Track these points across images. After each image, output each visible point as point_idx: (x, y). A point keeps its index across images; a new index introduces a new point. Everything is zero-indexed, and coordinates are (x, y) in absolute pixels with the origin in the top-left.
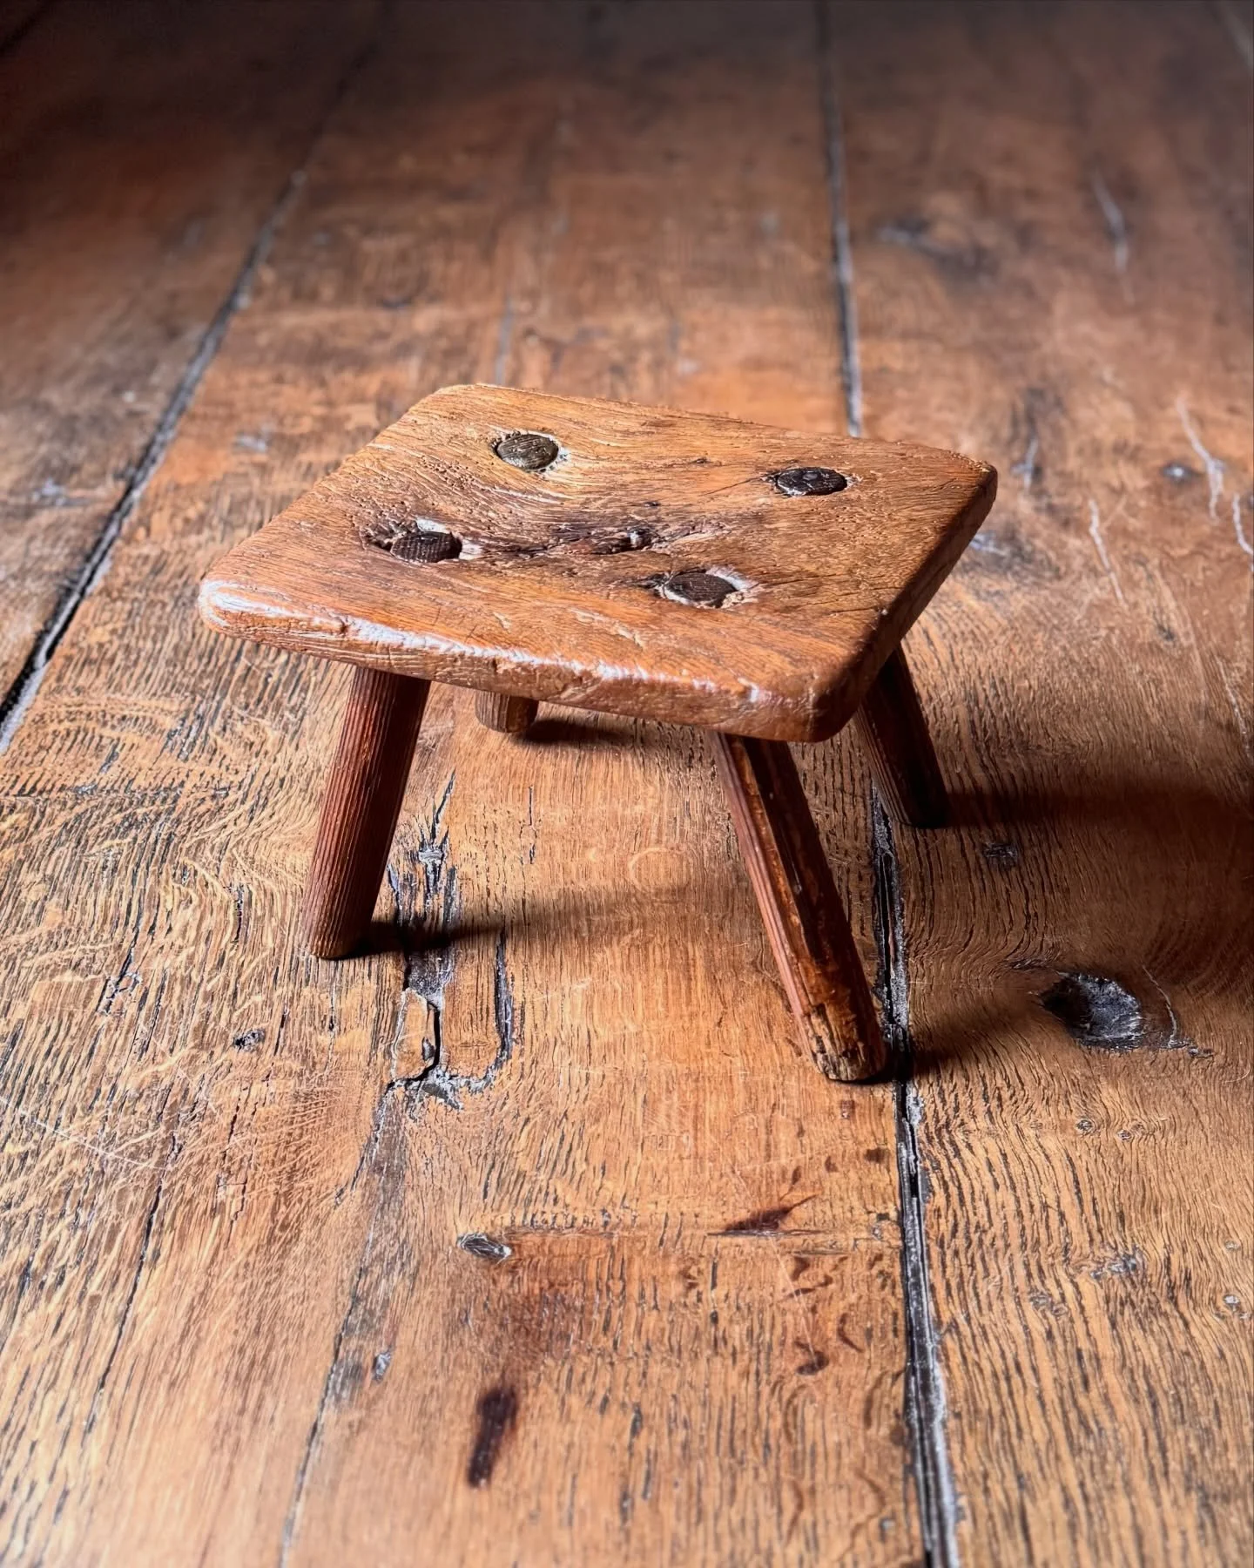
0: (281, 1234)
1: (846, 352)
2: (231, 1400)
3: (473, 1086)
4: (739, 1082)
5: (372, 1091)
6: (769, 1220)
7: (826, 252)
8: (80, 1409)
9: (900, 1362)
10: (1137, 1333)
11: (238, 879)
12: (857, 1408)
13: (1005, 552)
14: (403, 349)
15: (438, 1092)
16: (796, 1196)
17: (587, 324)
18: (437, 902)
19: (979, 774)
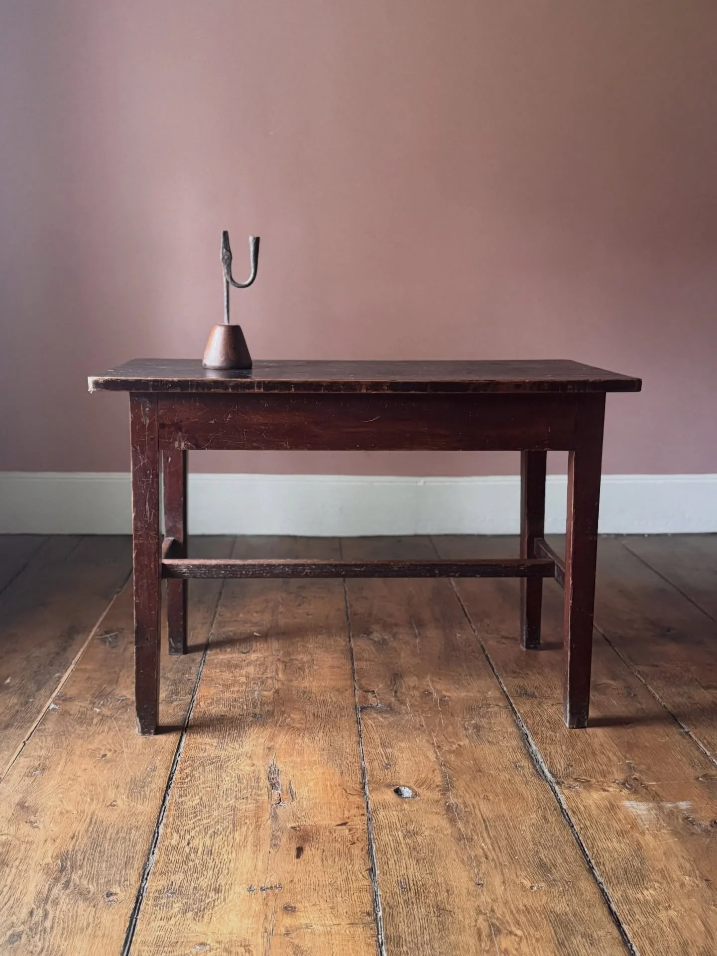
0: (258, 827)
1: (353, 664)
2: (255, 849)
3: (288, 805)
5: (269, 806)
6: (345, 824)
7: (348, 640)
8: (230, 850)
9: (368, 843)
10: (408, 839)
11: (236, 772)
12: (360, 849)
13: (388, 709)
14: (249, 664)
15: (281, 806)
16: (349, 820)
17: (292, 657)
18: (276, 776)
19: (382, 752)
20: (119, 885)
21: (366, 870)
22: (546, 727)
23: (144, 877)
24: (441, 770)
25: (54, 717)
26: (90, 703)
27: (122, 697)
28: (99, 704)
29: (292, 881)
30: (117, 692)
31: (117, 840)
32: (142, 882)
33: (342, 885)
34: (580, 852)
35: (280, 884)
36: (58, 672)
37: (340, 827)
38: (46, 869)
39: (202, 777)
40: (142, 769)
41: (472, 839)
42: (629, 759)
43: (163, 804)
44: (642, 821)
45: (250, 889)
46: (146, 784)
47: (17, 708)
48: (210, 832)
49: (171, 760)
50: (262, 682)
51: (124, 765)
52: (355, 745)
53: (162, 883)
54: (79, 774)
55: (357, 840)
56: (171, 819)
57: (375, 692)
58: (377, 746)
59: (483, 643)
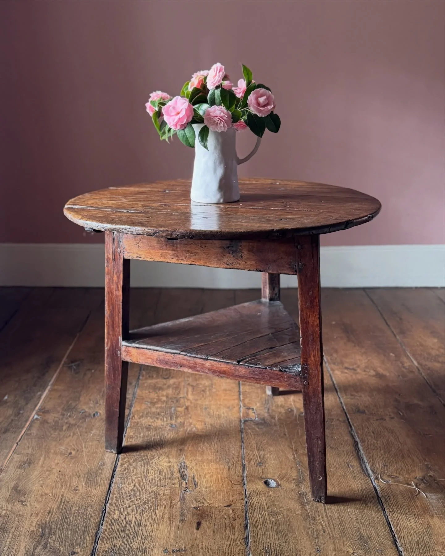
0: (171, 507)
1: (240, 388)
2: (169, 522)
3: (192, 491)
4: (225, 491)
5: (180, 492)
6: (229, 506)
8: (153, 523)
9: (245, 520)
10: (272, 517)
11: (158, 467)
12: (239, 524)
13: (263, 422)
14: (169, 387)
15: (188, 492)
16: (232, 503)
17: (198, 382)
18: (185, 470)
19: (257, 454)
20: (80, 547)
21: (243, 539)
22: (371, 436)
23: (96, 541)
24: (297, 467)
25: (37, 425)
26: (61, 415)
27: (82, 410)
28: (67, 414)
29: (193, 546)
30: (79, 406)
31: (78, 515)
32: (95, 545)
33: (226, 549)
34: (388, 529)
35: (185, 548)
36: (39, 391)
37: (226, 508)
38: (32, 535)
39: (135, 470)
40: (95, 463)
41: (315, 518)
42: (427, 462)
43: (109, 489)
44: (432, 507)
45: (165, 551)
46: (98, 475)
47: (12, 417)
48: (139, 510)
49: (115, 457)
50: (177, 401)
51: (83, 461)
52: (239, 449)
53: (107, 545)
54: (53, 467)
55: (238, 517)
56: (114, 500)
57: (254, 409)
58: (254, 449)
59: (331, 372)
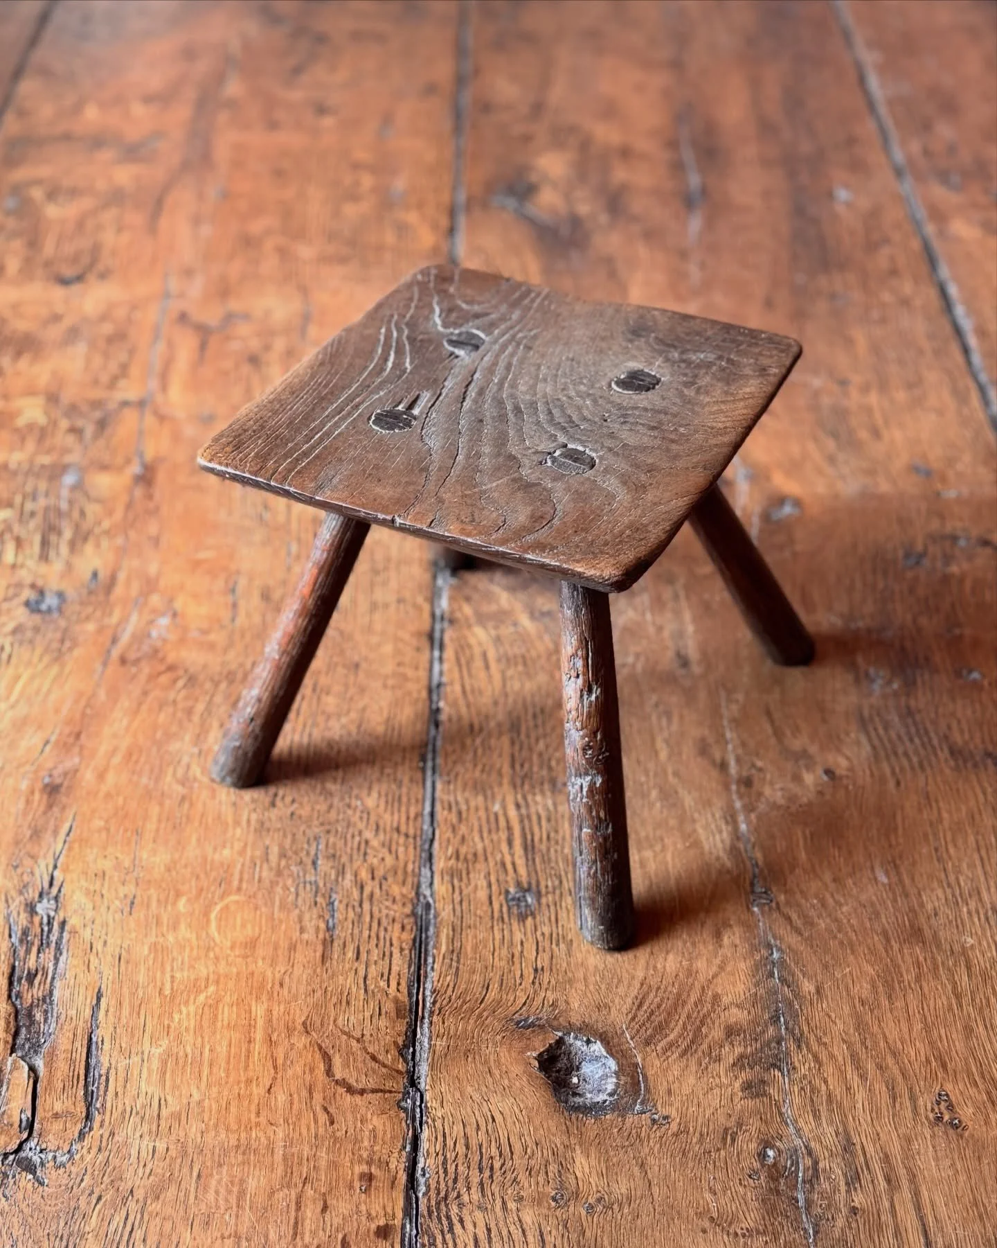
3: (59, 1160)
4: (279, 1154)
7: (444, 222)
14: (73, 334)
15: (29, 1167)
17: (234, 305)
18: (48, 957)
19: (512, 813)
50: (102, 425)
58: (494, 776)
59: (930, 229)
